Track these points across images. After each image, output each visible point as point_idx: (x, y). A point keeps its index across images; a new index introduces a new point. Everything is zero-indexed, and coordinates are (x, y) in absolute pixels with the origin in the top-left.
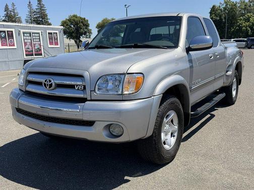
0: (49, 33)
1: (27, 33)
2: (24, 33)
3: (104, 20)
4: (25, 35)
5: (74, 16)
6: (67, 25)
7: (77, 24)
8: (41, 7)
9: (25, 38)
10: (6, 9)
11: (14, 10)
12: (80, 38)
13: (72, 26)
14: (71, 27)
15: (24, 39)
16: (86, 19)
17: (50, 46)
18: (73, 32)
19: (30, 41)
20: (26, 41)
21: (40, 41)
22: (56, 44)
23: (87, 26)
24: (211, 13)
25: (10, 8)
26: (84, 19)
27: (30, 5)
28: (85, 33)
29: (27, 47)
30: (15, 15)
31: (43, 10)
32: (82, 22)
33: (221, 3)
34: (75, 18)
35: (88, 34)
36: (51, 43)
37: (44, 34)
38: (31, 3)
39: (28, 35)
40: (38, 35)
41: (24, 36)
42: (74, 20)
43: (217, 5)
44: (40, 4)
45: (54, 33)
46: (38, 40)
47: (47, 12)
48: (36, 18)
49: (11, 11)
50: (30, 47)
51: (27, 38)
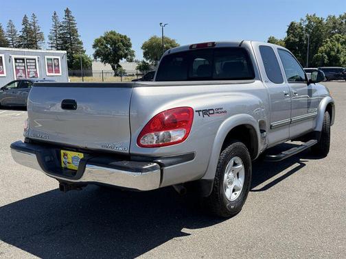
0: (48, 59)
1: (19, 59)
2: (16, 59)
3: (152, 38)
4: (18, 61)
5: (112, 33)
6: (102, 45)
7: (115, 43)
8: (70, 20)
9: (17, 64)
10: (25, 21)
11: (34, 23)
12: (119, 61)
13: (109, 46)
14: (107, 47)
15: (16, 66)
16: (128, 37)
17: (48, 74)
18: (109, 54)
19: (23, 68)
20: (18, 68)
21: (36, 68)
22: (57, 71)
23: (128, 46)
24: (288, 32)
25: (30, 20)
26: (125, 37)
27: (55, 17)
28: (125, 56)
29: (19, 74)
30: (35, 30)
31: (72, 24)
32: (122, 41)
33: (302, 20)
34: (113, 36)
35: (129, 57)
36: (50, 71)
37: (41, 60)
38: (57, 15)
39: (22, 61)
40: (34, 61)
41: (16, 62)
42: (111, 38)
43: (297, 21)
44: (68, 16)
45: (54, 59)
46: (34, 67)
47: (77, 27)
48: (62, 34)
49: (30, 25)
50: (23, 75)
51: (20, 64)
